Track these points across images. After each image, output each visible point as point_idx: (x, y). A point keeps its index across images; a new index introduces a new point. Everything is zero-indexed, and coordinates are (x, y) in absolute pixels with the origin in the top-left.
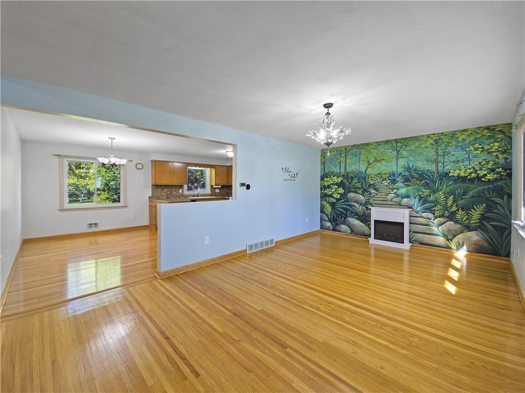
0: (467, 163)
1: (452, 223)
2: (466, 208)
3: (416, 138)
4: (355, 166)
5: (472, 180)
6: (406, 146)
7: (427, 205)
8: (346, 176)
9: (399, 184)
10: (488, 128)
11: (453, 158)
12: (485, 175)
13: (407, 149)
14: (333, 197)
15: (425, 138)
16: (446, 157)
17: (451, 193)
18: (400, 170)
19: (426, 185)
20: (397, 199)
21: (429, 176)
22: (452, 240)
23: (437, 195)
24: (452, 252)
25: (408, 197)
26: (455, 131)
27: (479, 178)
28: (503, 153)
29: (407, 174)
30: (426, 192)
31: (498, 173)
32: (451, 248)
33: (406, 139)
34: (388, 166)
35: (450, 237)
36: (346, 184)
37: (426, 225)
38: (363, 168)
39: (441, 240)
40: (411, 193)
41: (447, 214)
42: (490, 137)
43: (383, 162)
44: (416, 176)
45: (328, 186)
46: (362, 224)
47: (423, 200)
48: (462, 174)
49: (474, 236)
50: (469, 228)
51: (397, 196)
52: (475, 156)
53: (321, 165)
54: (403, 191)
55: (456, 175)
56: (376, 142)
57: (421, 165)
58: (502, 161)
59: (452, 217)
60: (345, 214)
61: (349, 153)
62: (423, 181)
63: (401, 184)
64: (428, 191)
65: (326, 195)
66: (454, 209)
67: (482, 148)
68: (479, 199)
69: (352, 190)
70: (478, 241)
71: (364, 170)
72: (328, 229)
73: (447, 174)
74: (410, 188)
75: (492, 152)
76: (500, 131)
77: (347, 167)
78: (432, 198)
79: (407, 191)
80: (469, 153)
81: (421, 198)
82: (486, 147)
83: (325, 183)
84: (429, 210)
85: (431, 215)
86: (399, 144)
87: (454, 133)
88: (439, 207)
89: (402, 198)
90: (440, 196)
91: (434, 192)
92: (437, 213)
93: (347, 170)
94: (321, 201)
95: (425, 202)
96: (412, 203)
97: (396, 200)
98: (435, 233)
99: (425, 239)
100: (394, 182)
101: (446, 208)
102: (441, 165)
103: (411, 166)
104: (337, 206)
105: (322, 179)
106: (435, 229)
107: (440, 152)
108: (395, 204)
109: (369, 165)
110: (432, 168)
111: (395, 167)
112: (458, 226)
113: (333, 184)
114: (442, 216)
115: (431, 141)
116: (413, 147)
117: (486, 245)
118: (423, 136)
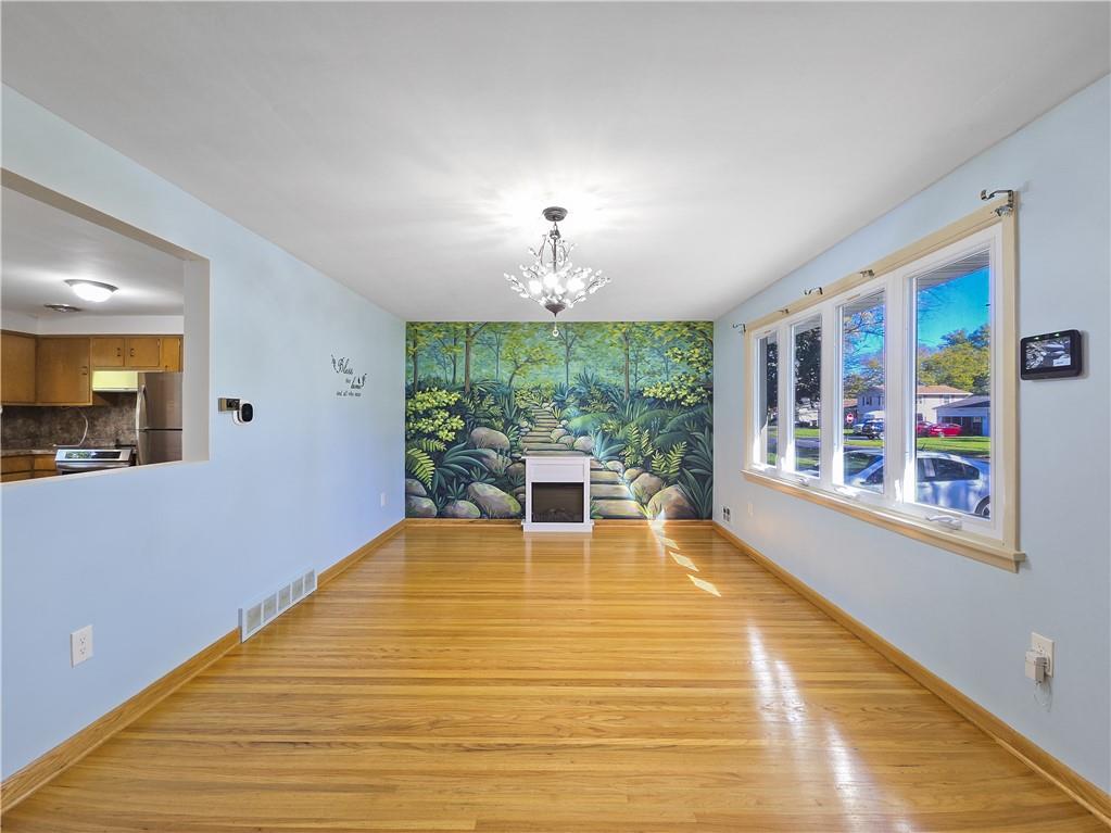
0: (664, 376)
1: (647, 475)
2: (664, 450)
3: (597, 326)
4: (488, 368)
5: (670, 404)
6: (581, 337)
7: (614, 447)
8: (468, 390)
9: (571, 410)
10: (687, 324)
11: (648, 368)
12: (685, 397)
13: (584, 344)
14: (437, 438)
15: (610, 327)
16: (639, 364)
17: (646, 425)
18: (573, 383)
19: (613, 412)
20: (566, 439)
21: (616, 396)
22: (646, 504)
23: (627, 429)
24: (647, 524)
25: (585, 433)
26: (650, 323)
27: (678, 401)
28: (705, 364)
29: (584, 390)
30: (613, 424)
31: (699, 394)
32: (646, 518)
33: (583, 324)
34: (551, 374)
35: (645, 500)
36: (468, 409)
37: (613, 483)
38: (504, 375)
39: (632, 507)
40: (590, 427)
41: (641, 462)
42: (690, 339)
43: (543, 365)
44: (598, 395)
45: (424, 411)
46: (504, 494)
47: (608, 438)
48: (660, 395)
49: (673, 493)
50: (667, 481)
51: (568, 432)
52: (673, 367)
53: (408, 361)
54: (576, 423)
55: (651, 395)
56: (531, 323)
57: (607, 376)
58: (703, 377)
59: (646, 467)
60: (467, 477)
61: (475, 340)
62: (609, 405)
63: (575, 410)
64: (614, 422)
65: (420, 434)
66: (650, 452)
67: (682, 354)
68: (679, 433)
69: (483, 421)
70: (678, 500)
71: (506, 380)
72: (426, 514)
73: (641, 393)
74: (588, 417)
75: (692, 362)
76: (701, 331)
77: (472, 368)
78: (620, 436)
79: (584, 423)
80: (666, 360)
81: (605, 435)
82: (687, 354)
83: (418, 405)
84: (617, 456)
85: (618, 465)
86: (570, 333)
87: (649, 326)
88: (630, 450)
89: (576, 436)
90: (631, 430)
91: (624, 424)
92: (628, 461)
93: (471, 376)
94: (407, 449)
95: (611, 442)
96: (593, 444)
97: (566, 441)
98: (625, 495)
99: (612, 507)
100: (562, 405)
101: (639, 452)
102: (632, 376)
103: (590, 377)
104: (448, 458)
105: (410, 394)
106: (626, 490)
107: (631, 355)
108: (564, 447)
109: (518, 368)
110: (621, 381)
111: (564, 375)
112: (655, 479)
113: (437, 408)
114: (634, 465)
115: (618, 334)
116: (592, 342)
117: (687, 504)
118: (607, 323)
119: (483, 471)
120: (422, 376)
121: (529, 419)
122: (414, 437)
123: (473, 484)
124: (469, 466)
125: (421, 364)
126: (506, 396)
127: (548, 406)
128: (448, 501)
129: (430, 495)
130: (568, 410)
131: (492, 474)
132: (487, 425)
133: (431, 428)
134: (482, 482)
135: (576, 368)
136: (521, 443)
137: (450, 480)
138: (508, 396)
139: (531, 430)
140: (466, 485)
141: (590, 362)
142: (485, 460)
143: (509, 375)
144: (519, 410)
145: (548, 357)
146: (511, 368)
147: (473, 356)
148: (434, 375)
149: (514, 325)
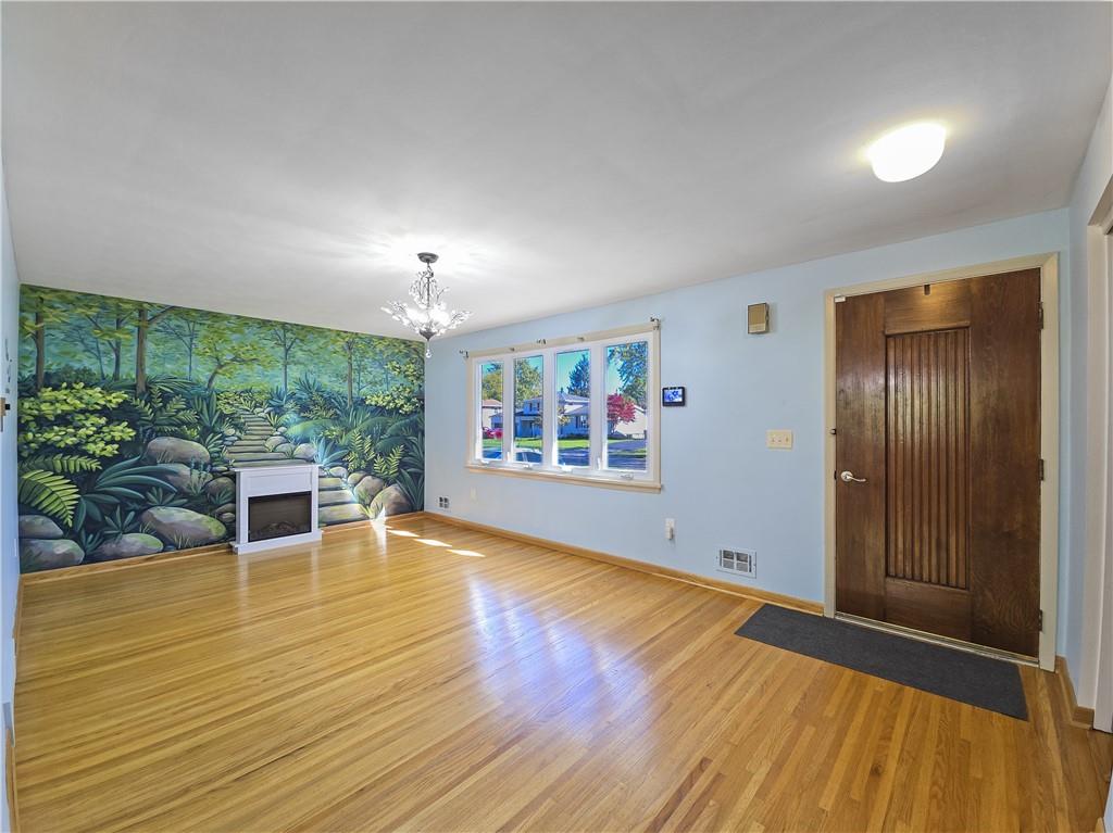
0: (385, 386)
1: (370, 477)
2: (384, 453)
3: (320, 332)
5: (390, 412)
6: (302, 341)
7: (337, 454)
8: (144, 389)
9: (290, 417)
10: (404, 342)
11: (370, 378)
12: (402, 405)
13: (304, 348)
15: (334, 335)
16: (362, 374)
17: (368, 431)
18: (292, 387)
19: (336, 419)
20: (286, 447)
21: (340, 403)
22: (369, 505)
23: (350, 435)
24: (369, 524)
25: (306, 441)
26: (373, 336)
27: (397, 409)
28: (418, 378)
29: (305, 396)
30: (336, 430)
31: (414, 404)
32: (368, 518)
33: (304, 327)
34: (267, 376)
35: (367, 501)
37: (336, 489)
38: (201, 372)
39: (355, 509)
40: (311, 434)
41: (363, 466)
42: (407, 355)
44: (321, 401)
45: (57, 417)
46: (200, 516)
47: (331, 445)
48: (381, 403)
49: (392, 492)
50: (387, 482)
51: (287, 440)
52: (393, 378)
54: (296, 430)
55: (373, 403)
57: (329, 382)
58: (416, 389)
59: (369, 470)
60: (138, 501)
61: (154, 326)
62: (332, 412)
63: (294, 416)
64: (338, 429)
66: (372, 456)
67: (400, 368)
68: (398, 438)
70: (396, 497)
71: (204, 379)
72: (65, 561)
73: (363, 401)
75: (408, 376)
76: (415, 350)
77: (148, 362)
78: (343, 442)
79: (305, 431)
80: (387, 371)
81: (328, 441)
82: (404, 368)
83: (44, 407)
84: (341, 462)
85: (342, 471)
87: (371, 338)
88: (354, 455)
89: (296, 443)
90: (355, 435)
91: (347, 430)
92: (352, 466)
93: (147, 371)
94: (21, 472)
95: (335, 448)
96: (315, 452)
97: (284, 449)
98: (348, 499)
100: (279, 410)
101: (362, 456)
102: (355, 385)
103: (311, 382)
104: (105, 481)
106: (349, 494)
107: (354, 363)
108: (284, 456)
109: (221, 366)
110: (344, 389)
111: (281, 379)
112: (377, 480)
113: (83, 412)
114: (357, 470)
115: (341, 343)
117: (404, 500)
118: (329, 330)
119: (167, 492)
120: (52, 364)
121: (236, 427)
122: (36, 453)
123: (151, 511)
124: (144, 488)
125: (51, 349)
126: (204, 399)
127: (262, 412)
128: (105, 538)
129: (69, 533)
130: (287, 416)
131: (181, 493)
132: (173, 434)
133: (70, 441)
134: (167, 505)
135: (295, 372)
136: (225, 455)
137: (108, 510)
138: (207, 400)
139: (240, 439)
140: (139, 513)
141: (311, 368)
142: (170, 477)
143: (209, 374)
144: (222, 417)
145: (261, 357)
146: (212, 366)
147: (150, 346)
148: (77, 366)
149: (216, 316)
